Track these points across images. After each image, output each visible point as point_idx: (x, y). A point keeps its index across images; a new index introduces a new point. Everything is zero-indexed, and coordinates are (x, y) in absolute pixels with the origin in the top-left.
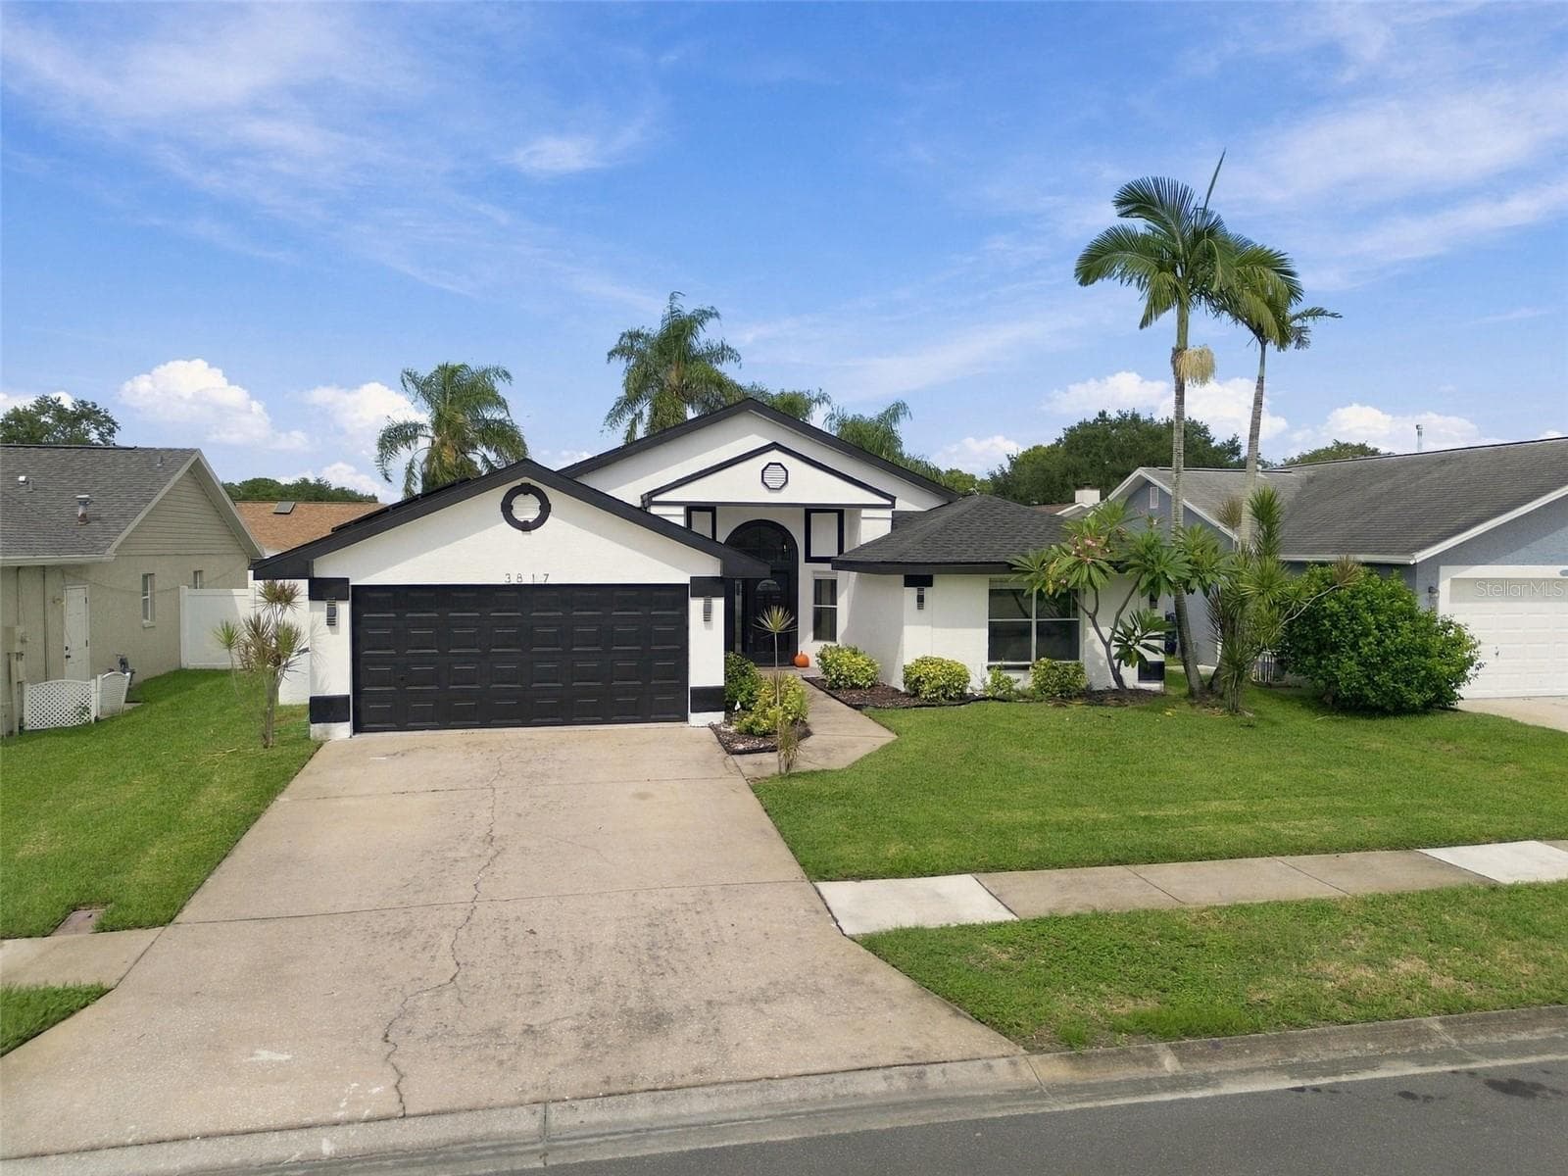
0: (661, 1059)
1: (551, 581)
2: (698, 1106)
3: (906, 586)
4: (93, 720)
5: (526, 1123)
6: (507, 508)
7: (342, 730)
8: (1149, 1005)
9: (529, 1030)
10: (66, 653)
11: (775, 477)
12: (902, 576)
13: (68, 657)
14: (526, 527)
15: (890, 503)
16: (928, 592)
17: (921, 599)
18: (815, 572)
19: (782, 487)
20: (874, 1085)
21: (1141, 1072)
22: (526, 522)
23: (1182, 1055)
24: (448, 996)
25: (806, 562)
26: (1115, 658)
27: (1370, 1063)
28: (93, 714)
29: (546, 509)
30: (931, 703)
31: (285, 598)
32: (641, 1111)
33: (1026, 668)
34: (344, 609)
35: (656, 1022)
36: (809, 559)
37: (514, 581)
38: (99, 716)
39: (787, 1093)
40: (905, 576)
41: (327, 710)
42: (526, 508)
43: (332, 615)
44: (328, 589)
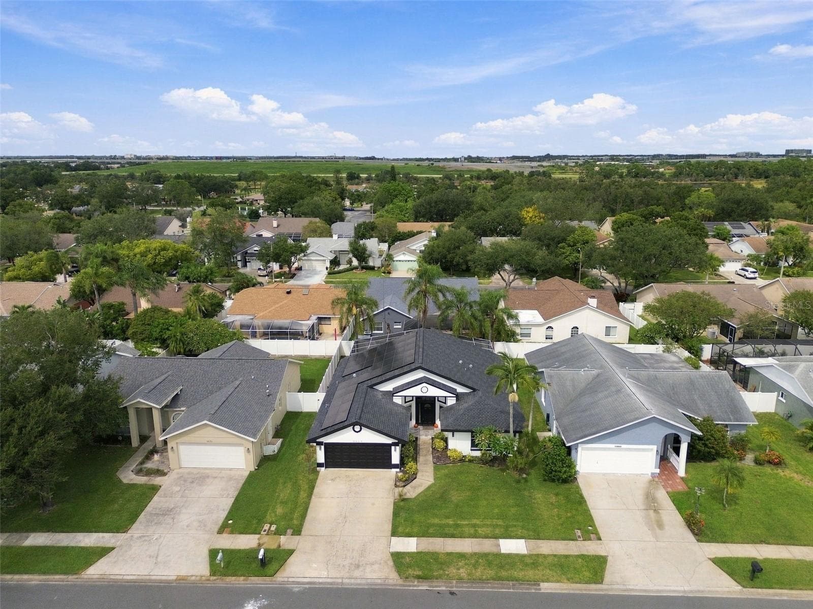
0: (357, 573)
1: (363, 442)
2: (359, 581)
5: (340, 581)
6: (353, 429)
7: (323, 469)
8: (420, 573)
9: (343, 566)
11: (424, 390)
14: (359, 431)
17: (453, 435)
18: (440, 404)
19: (426, 392)
20: (379, 581)
21: (411, 584)
22: (357, 431)
23: (418, 582)
24: (335, 557)
27: (440, 586)
28: (276, 452)
29: (361, 429)
32: (353, 581)
34: (323, 447)
35: (358, 566)
37: (355, 442)
39: (369, 581)
41: (320, 465)
42: (357, 428)
43: (320, 449)
44: (320, 444)
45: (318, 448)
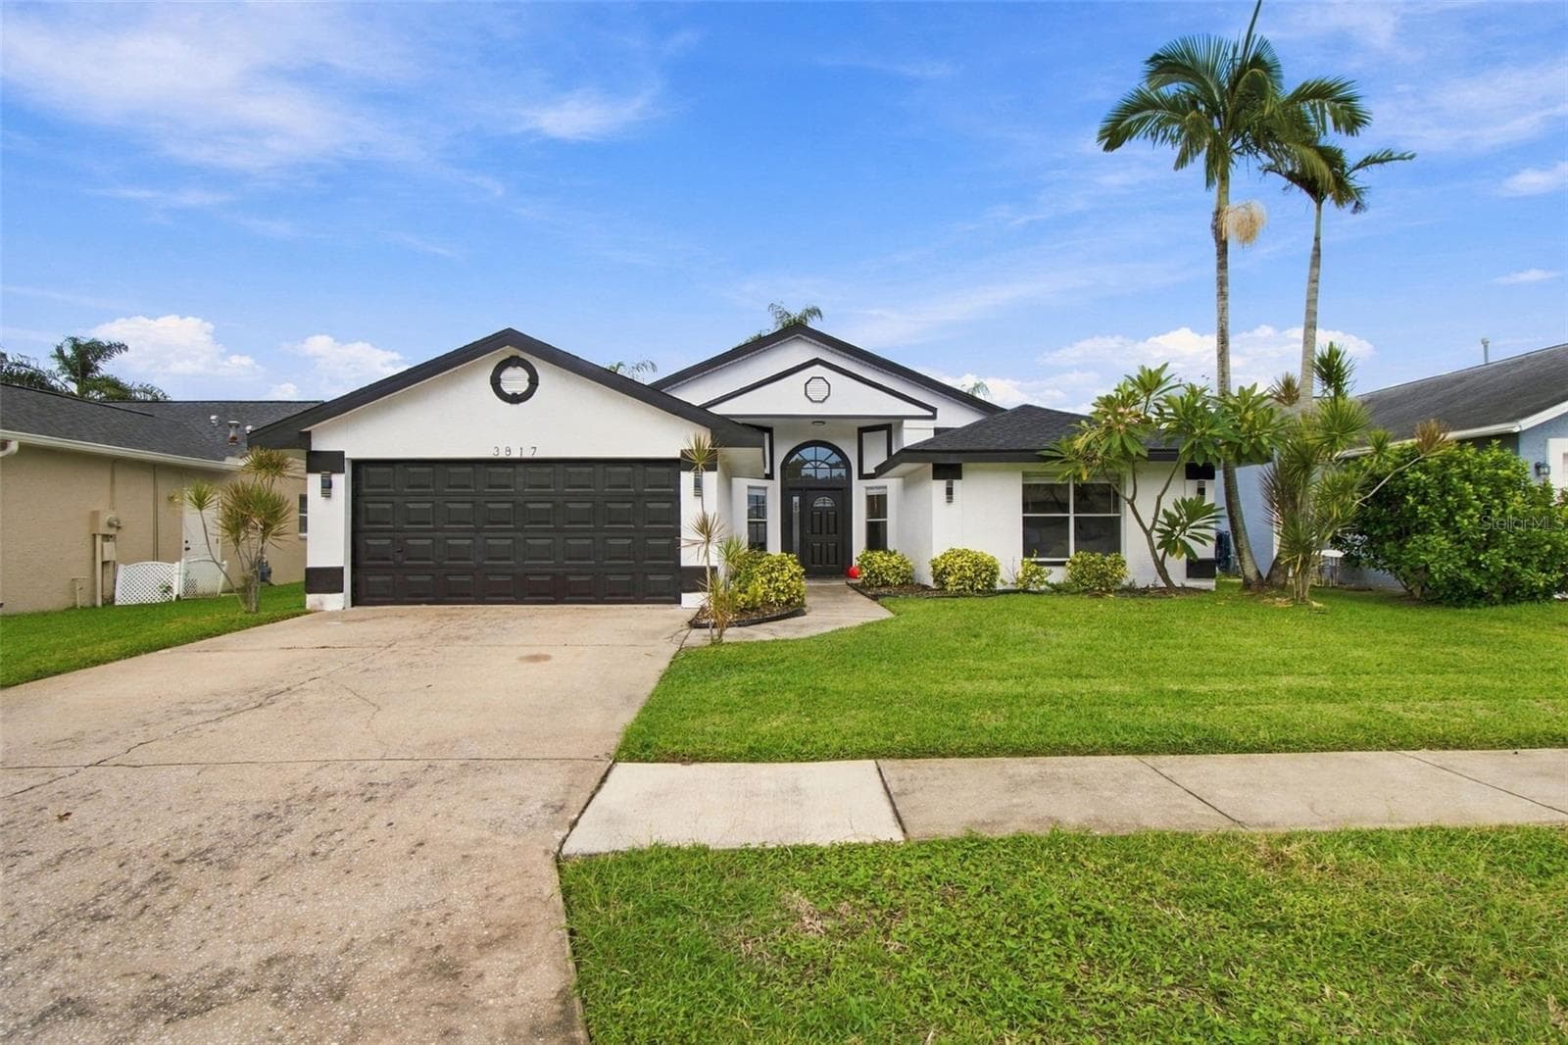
1: (540, 454)
3: (934, 478)
4: (174, 599)
6: (496, 383)
7: (337, 603)
10: (185, 546)
11: (818, 390)
12: (931, 466)
13: (187, 549)
14: (515, 399)
15: (930, 414)
16: (956, 483)
17: (950, 492)
18: (867, 488)
19: (824, 400)
22: (515, 394)
25: (860, 478)
26: (1159, 547)
28: (176, 593)
29: (534, 382)
30: (959, 594)
31: (275, 467)
33: (1063, 564)
34: (341, 482)
36: (862, 476)
37: (502, 455)
38: (182, 595)
40: (934, 465)
41: (323, 580)
42: (515, 380)
43: (327, 487)
44: (326, 463)
45: (314, 481)
